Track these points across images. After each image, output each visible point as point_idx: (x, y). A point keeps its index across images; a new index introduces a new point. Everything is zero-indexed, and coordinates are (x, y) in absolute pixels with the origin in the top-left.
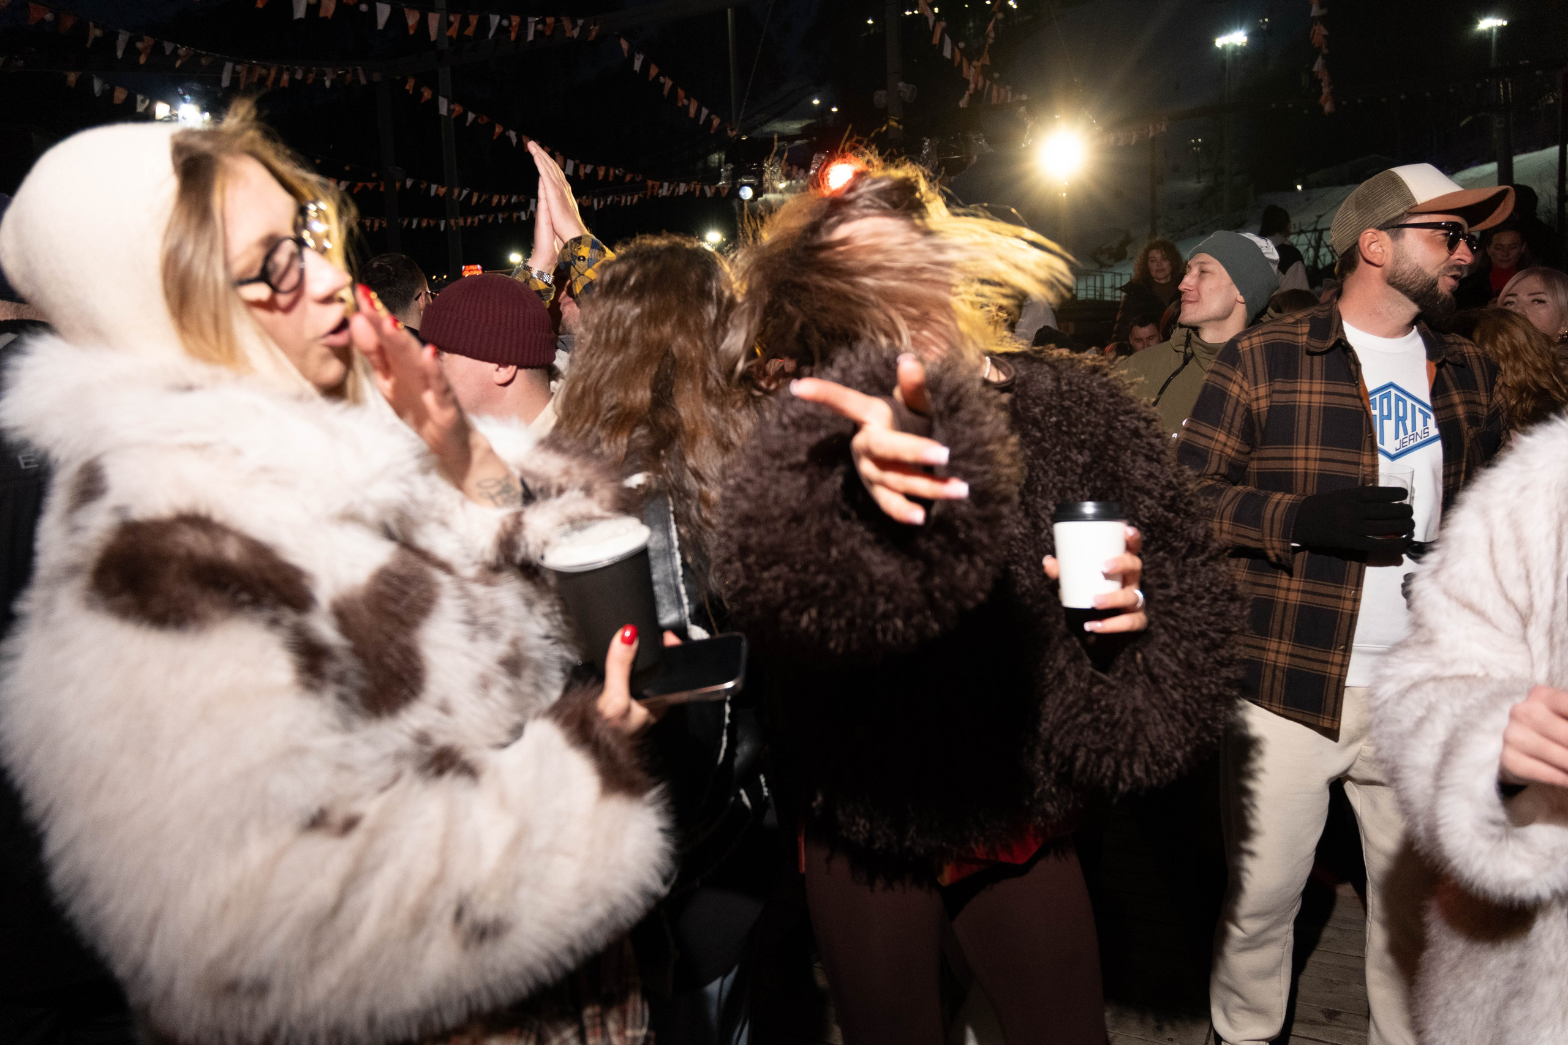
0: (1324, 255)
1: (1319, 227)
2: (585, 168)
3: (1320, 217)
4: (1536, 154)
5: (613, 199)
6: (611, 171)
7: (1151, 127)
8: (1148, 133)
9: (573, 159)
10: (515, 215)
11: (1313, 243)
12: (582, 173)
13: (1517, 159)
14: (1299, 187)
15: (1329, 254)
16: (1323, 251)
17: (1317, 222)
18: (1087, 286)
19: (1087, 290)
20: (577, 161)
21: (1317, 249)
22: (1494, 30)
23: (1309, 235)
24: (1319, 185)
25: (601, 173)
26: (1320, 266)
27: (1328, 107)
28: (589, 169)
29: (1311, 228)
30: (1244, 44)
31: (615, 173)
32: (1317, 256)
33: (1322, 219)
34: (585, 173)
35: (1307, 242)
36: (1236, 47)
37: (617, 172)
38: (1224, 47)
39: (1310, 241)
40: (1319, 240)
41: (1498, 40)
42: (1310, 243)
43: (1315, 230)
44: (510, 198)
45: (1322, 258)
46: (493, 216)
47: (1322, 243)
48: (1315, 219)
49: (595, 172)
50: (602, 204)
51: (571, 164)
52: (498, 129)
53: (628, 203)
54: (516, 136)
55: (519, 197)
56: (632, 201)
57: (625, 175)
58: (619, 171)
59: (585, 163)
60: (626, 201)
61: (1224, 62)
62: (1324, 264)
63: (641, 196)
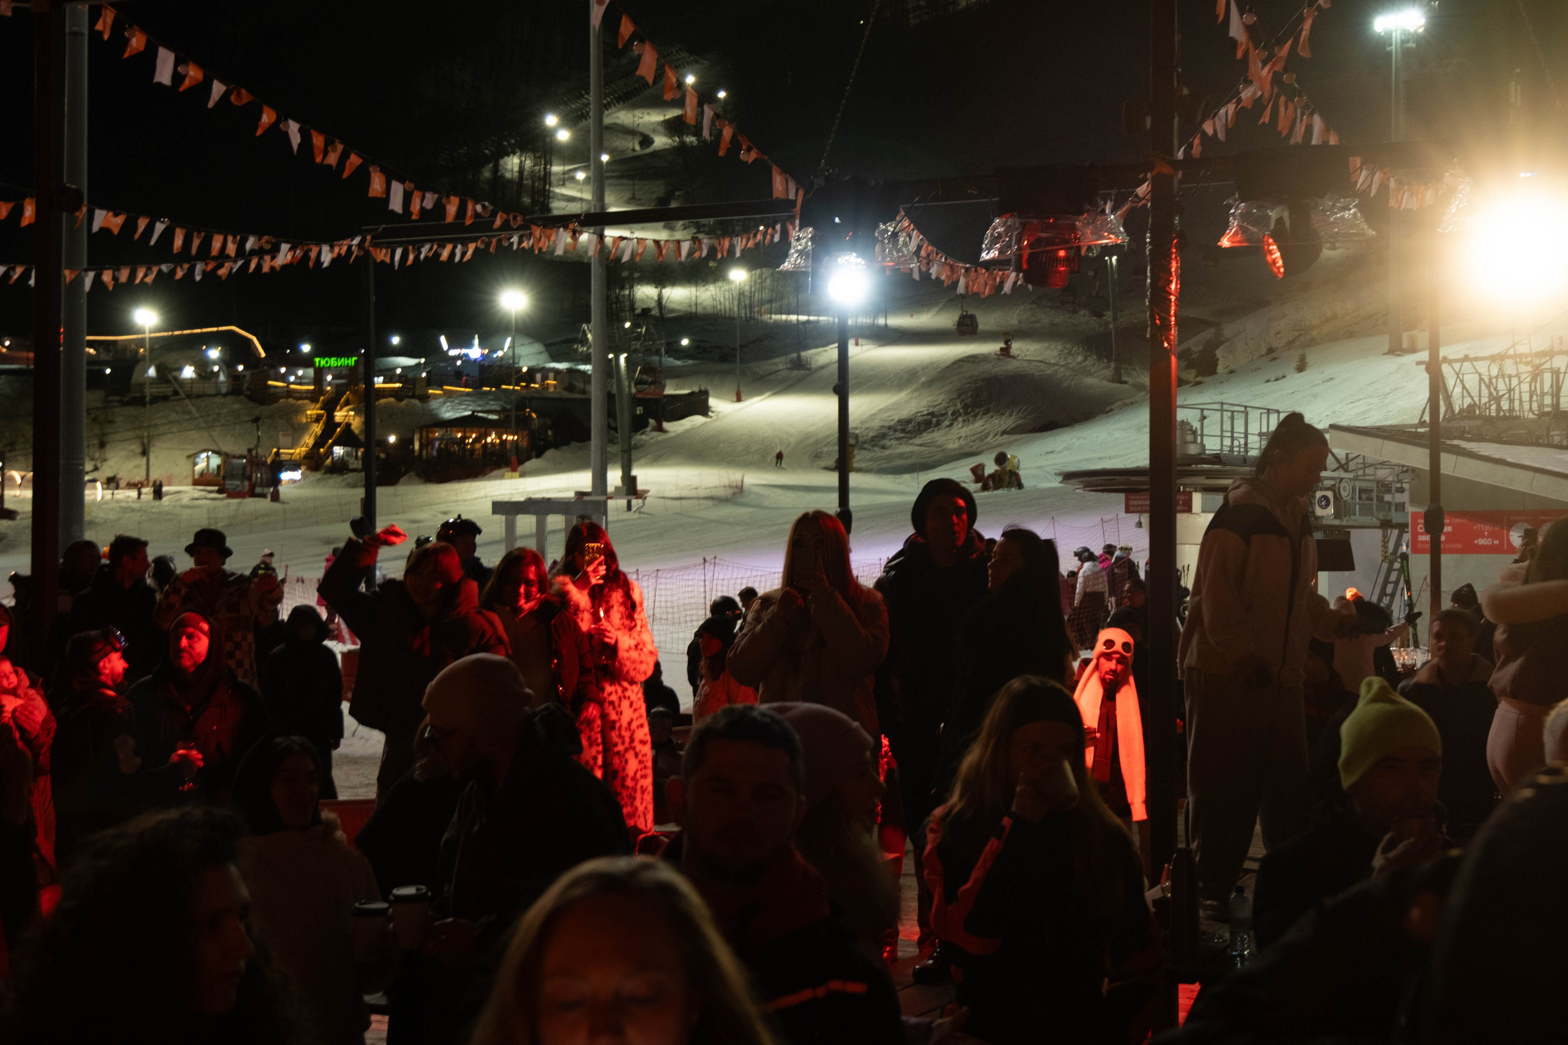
2: (423, 198)
6: (470, 207)
9: (402, 182)
12: (415, 207)
18: (1222, 431)
19: (1222, 437)
20: (410, 186)
25: (452, 209)
28: (429, 201)
31: (475, 210)
34: (423, 209)
37: (479, 208)
44: (244, 241)
46: (186, 266)
49: (439, 208)
50: (411, 257)
51: (397, 190)
52: (267, 118)
53: (457, 259)
54: (300, 130)
55: (260, 240)
56: (464, 254)
57: (494, 215)
58: (484, 207)
59: (423, 188)
60: (452, 254)
63: (481, 246)
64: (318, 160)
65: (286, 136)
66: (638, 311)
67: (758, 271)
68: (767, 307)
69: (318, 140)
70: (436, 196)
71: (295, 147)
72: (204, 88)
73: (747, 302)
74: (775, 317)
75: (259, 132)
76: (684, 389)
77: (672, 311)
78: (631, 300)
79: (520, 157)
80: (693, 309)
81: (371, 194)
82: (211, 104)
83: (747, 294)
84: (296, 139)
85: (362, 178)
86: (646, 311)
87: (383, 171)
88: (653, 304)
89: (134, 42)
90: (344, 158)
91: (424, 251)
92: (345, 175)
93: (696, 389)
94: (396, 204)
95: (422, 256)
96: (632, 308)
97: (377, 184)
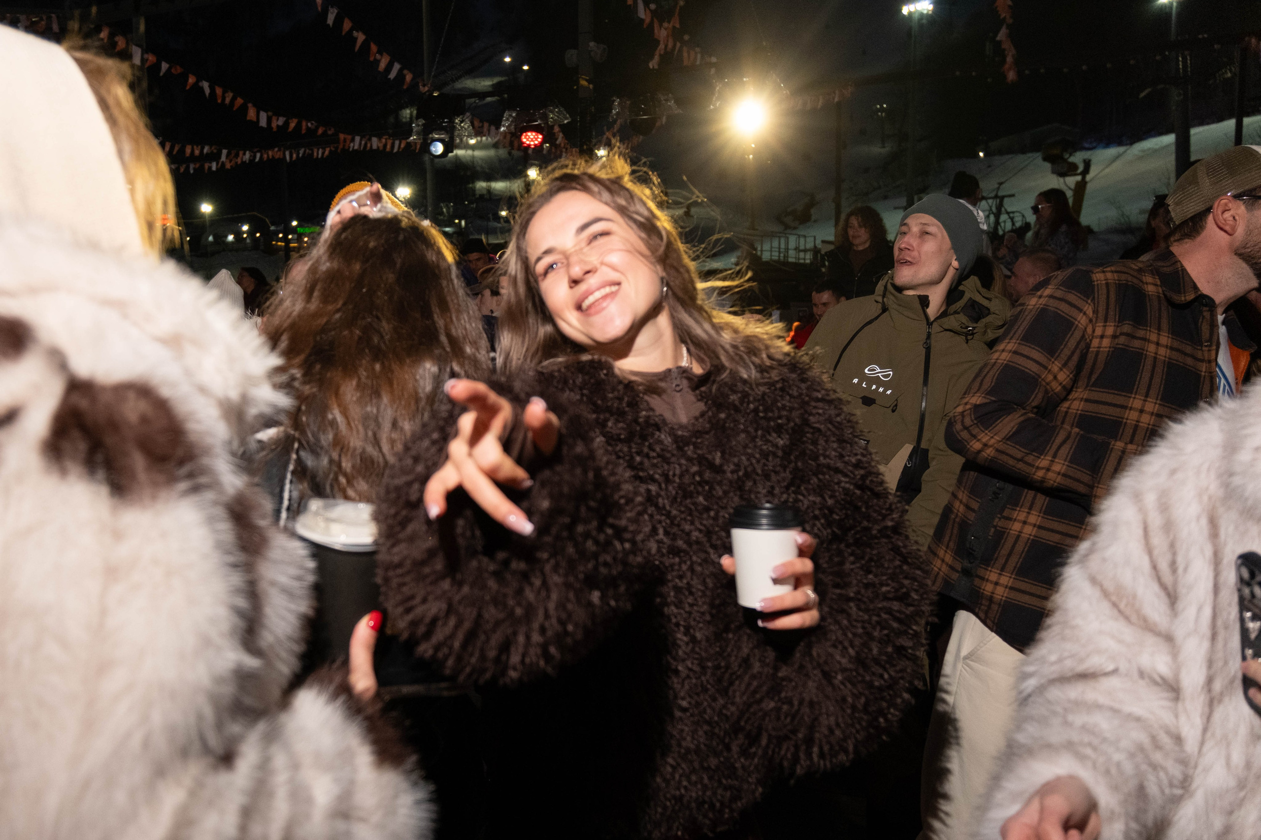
0: (1005, 222)
1: (1000, 194)
2: (278, 120)
3: (1001, 184)
4: (1214, 127)
5: (305, 152)
6: (304, 124)
7: (837, 92)
8: (834, 98)
9: (266, 111)
10: (206, 166)
11: (994, 209)
12: (274, 125)
13: (1194, 131)
14: (981, 154)
15: (1009, 220)
16: (1004, 217)
17: (998, 188)
18: (771, 248)
20: (270, 114)
21: (997, 216)
22: (1175, 4)
23: (990, 201)
24: (1001, 152)
25: (293, 125)
26: (1001, 232)
27: (1011, 76)
28: (281, 121)
29: (993, 195)
30: (930, 12)
31: (307, 125)
32: (997, 223)
33: (1002, 187)
34: (278, 126)
35: (989, 208)
36: (922, 14)
37: (309, 124)
38: (910, 13)
39: (991, 207)
40: (1000, 207)
41: (1179, 14)
42: (991, 210)
43: (996, 197)
44: (202, 149)
45: (1002, 224)
46: (184, 166)
47: (1003, 209)
48: (996, 186)
49: (287, 124)
50: (294, 156)
51: (263, 116)
52: (192, 80)
54: (209, 86)
55: (211, 148)
56: (323, 153)
57: (317, 128)
58: (312, 124)
59: (278, 115)
61: (910, 28)
62: (1004, 231)
63: (333, 149)
64: (219, 100)
65: (202, 89)
66: (477, 196)
69: (219, 91)
70: (285, 119)
71: (207, 95)
72: (157, 66)
75: (188, 88)
77: (497, 195)
78: (474, 190)
79: (410, 110)
80: (508, 193)
81: (248, 118)
82: (161, 74)
84: (207, 91)
85: (244, 109)
86: (482, 196)
87: (255, 105)
88: (485, 192)
89: (120, 43)
90: (233, 99)
91: (301, 152)
92: (235, 109)
94: (263, 123)
95: (301, 155)
96: (474, 195)
97: (252, 114)
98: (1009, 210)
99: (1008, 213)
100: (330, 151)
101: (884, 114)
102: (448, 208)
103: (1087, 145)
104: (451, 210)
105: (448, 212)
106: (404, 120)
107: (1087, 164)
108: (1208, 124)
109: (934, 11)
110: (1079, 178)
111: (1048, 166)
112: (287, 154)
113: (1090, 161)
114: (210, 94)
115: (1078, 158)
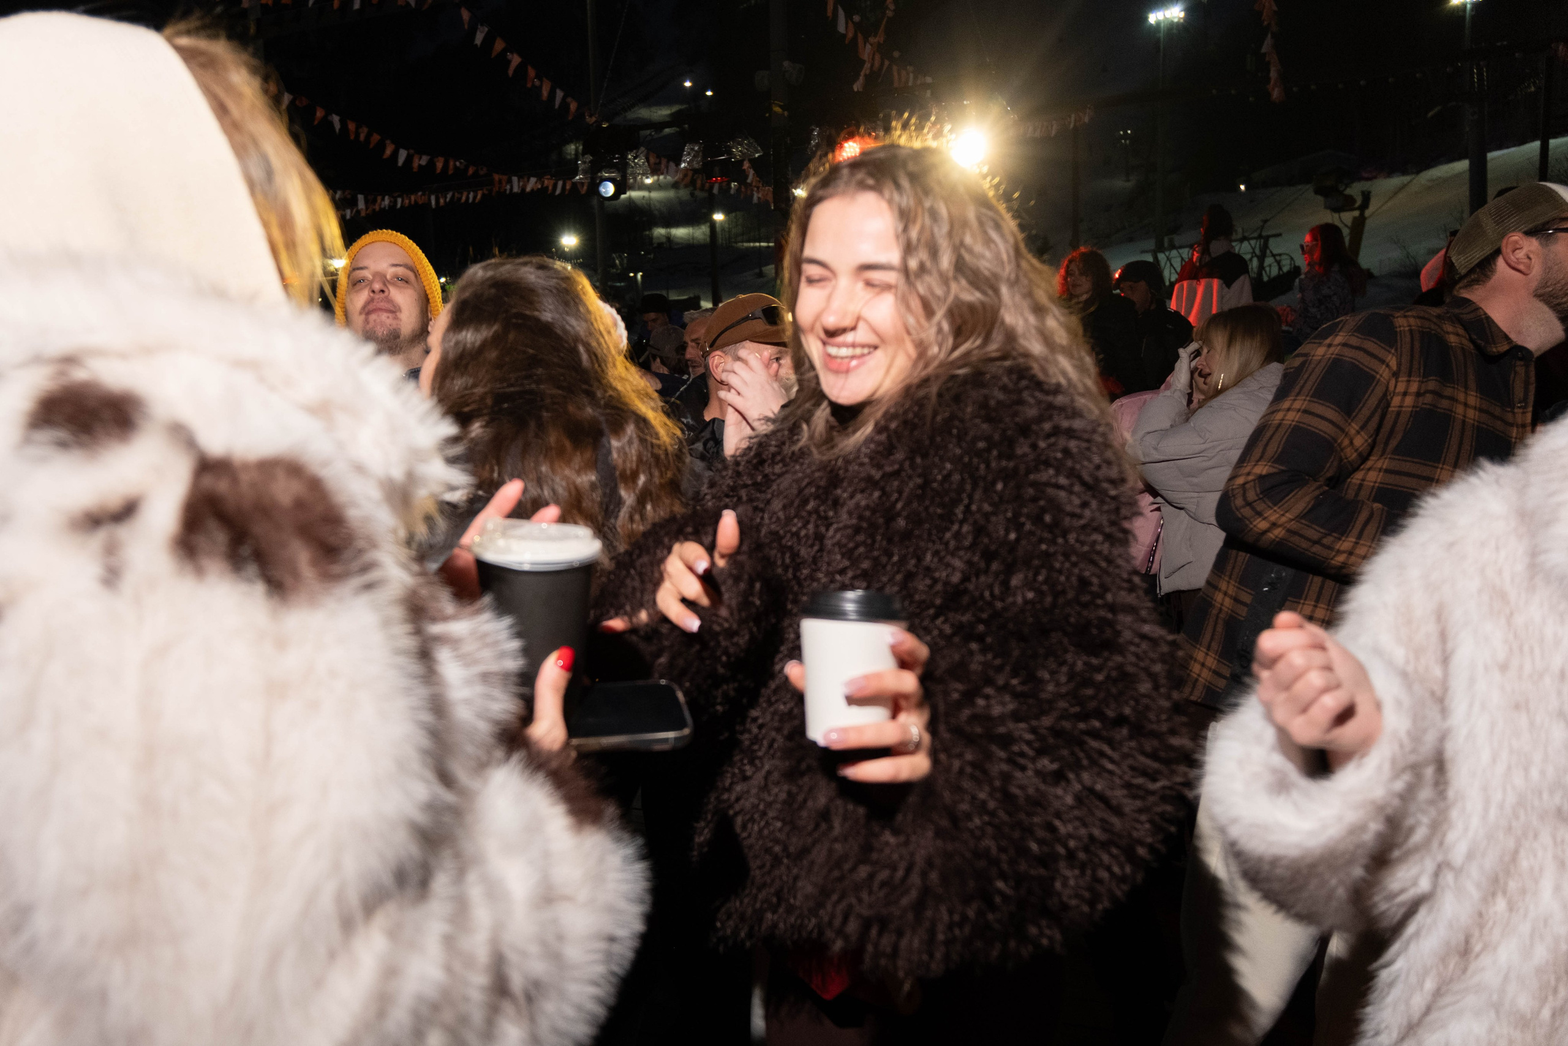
0: (1270, 266)
1: (1264, 234)
2: (420, 158)
3: (1265, 221)
4: (1513, 149)
5: (453, 196)
6: (451, 163)
7: (1073, 116)
8: (1070, 123)
9: (405, 148)
11: (1257, 251)
12: (415, 164)
13: (1490, 155)
14: (1242, 187)
15: (1275, 264)
16: (1269, 260)
17: (1262, 228)
20: (412, 151)
21: (1261, 259)
22: (1469, 6)
23: (1253, 242)
24: (1266, 185)
25: (440, 165)
26: (1265, 279)
27: (1276, 94)
28: (424, 160)
29: (1256, 235)
30: (1181, 21)
31: (455, 165)
32: (1261, 267)
33: (1268, 224)
34: (420, 166)
35: (1251, 251)
36: (1171, 23)
37: (458, 163)
38: (1158, 23)
39: (1253, 249)
40: (1265, 248)
41: (1473, 17)
42: (1254, 252)
43: (1260, 237)
45: (1267, 269)
47: (1268, 251)
48: (1260, 224)
49: (431, 164)
50: (442, 201)
51: (402, 153)
52: (320, 114)
53: (471, 200)
54: (340, 120)
55: (344, 193)
56: (475, 197)
57: (467, 168)
58: (461, 163)
59: (421, 153)
60: (468, 198)
61: (1158, 41)
62: (1269, 277)
63: (486, 192)
64: (352, 137)
65: (332, 124)
66: (655, 245)
67: (734, 214)
68: (739, 238)
69: (352, 126)
70: (429, 157)
71: (337, 131)
73: (727, 236)
74: (746, 244)
75: (315, 123)
76: (683, 295)
77: (678, 244)
78: (651, 238)
79: (575, 145)
80: (691, 241)
81: (385, 157)
83: (727, 230)
84: (337, 126)
86: (660, 245)
87: (392, 141)
88: (664, 240)
90: (369, 136)
92: (371, 146)
93: (692, 295)
94: (402, 162)
95: (448, 200)
96: (651, 243)
97: (389, 150)
98: (1275, 252)
99: (1274, 256)
100: (483, 195)
101: (1128, 142)
102: (620, 257)
103: (1366, 175)
104: (625, 261)
105: (621, 264)
106: (569, 157)
107: (1367, 197)
108: (1508, 147)
109: (1185, 19)
110: (1356, 213)
111: (1320, 199)
112: (433, 198)
113: (1369, 193)
114: (340, 130)
115: (1355, 190)
